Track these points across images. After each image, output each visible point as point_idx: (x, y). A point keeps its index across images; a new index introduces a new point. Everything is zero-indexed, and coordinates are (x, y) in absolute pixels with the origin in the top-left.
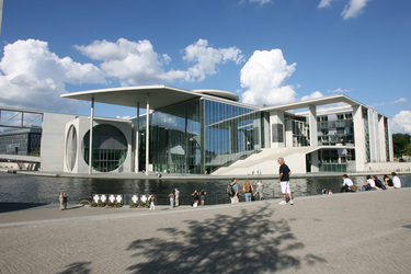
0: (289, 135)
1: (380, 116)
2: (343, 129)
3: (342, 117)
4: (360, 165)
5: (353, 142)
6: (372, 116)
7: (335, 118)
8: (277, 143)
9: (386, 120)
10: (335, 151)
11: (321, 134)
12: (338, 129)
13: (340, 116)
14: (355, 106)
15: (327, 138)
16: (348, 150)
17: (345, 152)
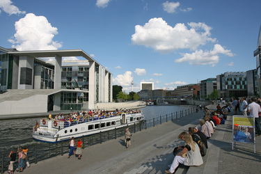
1: (106, 72)
2: (82, 78)
3: (82, 69)
4: (91, 105)
5: (88, 88)
6: (102, 71)
7: (77, 69)
9: (110, 74)
10: (75, 94)
11: (66, 80)
12: (79, 78)
14: (91, 61)
15: (71, 84)
16: (85, 93)
17: (82, 95)
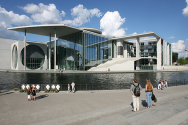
0: (125, 52)
1: (168, 44)
2: (151, 49)
3: (151, 44)
4: (158, 67)
5: (156, 56)
6: (165, 43)
7: (147, 44)
8: (120, 56)
9: (170, 45)
10: (147, 60)
11: (141, 52)
12: (149, 49)
13: (150, 43)
14: (158, 38)
15: (143, 54)
16: (153, 59)
17: (151, 60)
